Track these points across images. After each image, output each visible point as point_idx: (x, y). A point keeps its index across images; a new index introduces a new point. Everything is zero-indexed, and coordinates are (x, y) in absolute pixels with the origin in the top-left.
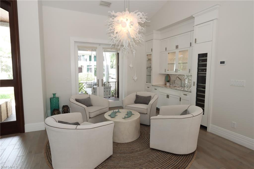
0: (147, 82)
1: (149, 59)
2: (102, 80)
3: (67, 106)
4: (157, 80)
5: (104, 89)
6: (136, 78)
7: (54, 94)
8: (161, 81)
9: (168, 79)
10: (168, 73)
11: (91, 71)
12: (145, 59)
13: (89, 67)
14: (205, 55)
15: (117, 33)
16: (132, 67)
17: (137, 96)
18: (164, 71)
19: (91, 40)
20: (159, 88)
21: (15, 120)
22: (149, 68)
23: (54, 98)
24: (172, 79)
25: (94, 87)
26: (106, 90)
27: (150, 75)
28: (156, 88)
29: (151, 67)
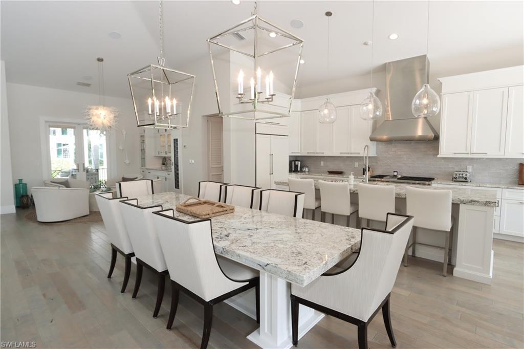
0: (142, 166)
1: (142, 141)
2: (84, 164)
5: (88, 175)
6: (127, 162)
7: (20, 180)
8: (158, 164)
11: (66, 156)
12: (139, 140)
13: (62, 148)
14: (177, 140)
15: (93, 121)
16: (122, 149)
18: (157, 153)
20: (155, 171)
22: (143, 151)
23: (20, 184)
25: (73, 173)
26: (90, 177)
27: (144, 158)
28: (149, 171)
29: (144, 149)
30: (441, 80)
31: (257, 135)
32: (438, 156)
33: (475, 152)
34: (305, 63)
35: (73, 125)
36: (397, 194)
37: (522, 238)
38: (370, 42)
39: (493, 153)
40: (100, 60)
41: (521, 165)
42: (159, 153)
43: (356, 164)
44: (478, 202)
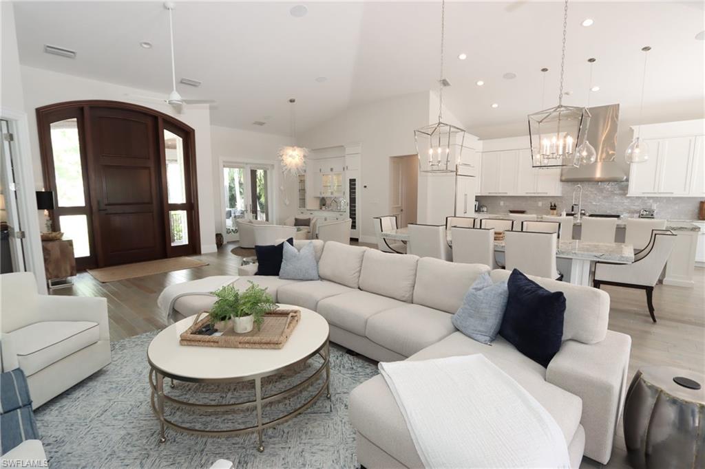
0: (302, 207)
1: (301, 181)
3: (220, 234)
4: (312, 204)
8: (316, 205)
9: (323, 203)
10: (323, 195)
14: (354, 180)
17: (296, 220)
18: (319, 193)
19: (238, 160)
20: (316, 212)
21: (187, 243)
22: (303, 191)
24: (328, 202)
27: (304, 199)
28: (312, 212)
29: (304, 190)
30: (633, 127)
31: (458, 176)
32: (628, 195)
33: (662, 191)
34: (498, 107)
35: (242, 165)
36: (617, 225)
37: (703, 263)
38: (571, 92)
39: (679, 193)
40: (292, 101)
41: (702, 203)
42: (321, 193)
43: (540, 204)
44: (686, 228)
